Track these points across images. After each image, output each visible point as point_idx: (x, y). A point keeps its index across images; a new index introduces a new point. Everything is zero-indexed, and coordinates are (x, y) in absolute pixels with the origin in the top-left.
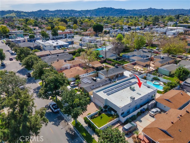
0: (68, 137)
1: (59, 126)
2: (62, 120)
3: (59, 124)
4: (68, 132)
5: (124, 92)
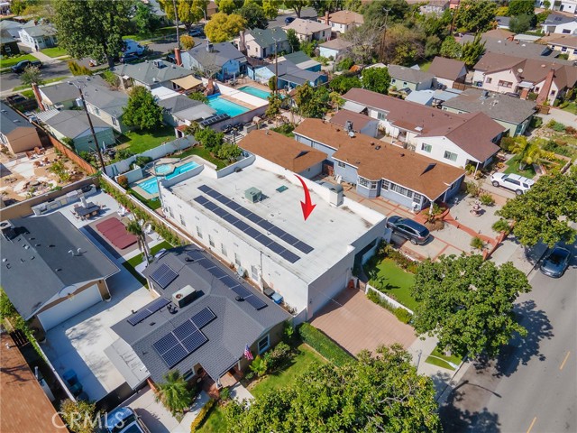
0: (518, 364)
1: (490, 411)
2: (458, 412)
3: (486, 414)
4: (498, 370)
5: (276, 214)
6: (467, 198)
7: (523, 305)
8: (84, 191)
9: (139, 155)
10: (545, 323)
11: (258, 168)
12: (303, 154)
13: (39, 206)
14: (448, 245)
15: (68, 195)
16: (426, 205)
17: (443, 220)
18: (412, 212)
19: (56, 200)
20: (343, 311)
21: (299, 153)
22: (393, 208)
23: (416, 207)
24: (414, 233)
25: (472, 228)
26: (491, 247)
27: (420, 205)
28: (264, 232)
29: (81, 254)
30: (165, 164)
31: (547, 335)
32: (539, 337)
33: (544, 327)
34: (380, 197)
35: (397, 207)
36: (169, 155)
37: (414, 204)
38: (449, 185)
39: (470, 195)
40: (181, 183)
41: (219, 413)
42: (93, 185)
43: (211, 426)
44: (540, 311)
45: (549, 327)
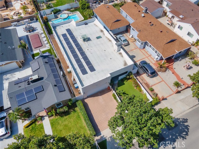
5: (90, 49)
6: (187, 59)
7: (181, 120)
8: (31, 20)
9: (55, 8)
10: (186, 132)
11: (95, 24)
12: (118, 21)
13: (14, 23)
14: (163, 81)
15: (25, 21)
16: (161, 59)
17: (167, 68)
18: (155, 60)
19: (20, 22)
20: (100, 98)
21: (116, 20)
22: (147, 56)
23: (157, 58)
24: (148, 72)
25: (179, 75)
26: (183, 87)
27: (159, 58)
28: (80, 57)
29: (14, 49)
30: (65, 13)
31: (183, 137)
32: (179, 137)
33: (185, 133)
34: (144, 49)
35: (150, 56)
36: (68, 10)
37: (157, 57)
38: (177, 52)
39: (189, 57)
40: (61, 26)
41: (36, 125)
42: (35, 18)
43: (31, 128)
44: (188, 126)
45: (187, 134)
